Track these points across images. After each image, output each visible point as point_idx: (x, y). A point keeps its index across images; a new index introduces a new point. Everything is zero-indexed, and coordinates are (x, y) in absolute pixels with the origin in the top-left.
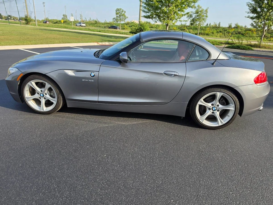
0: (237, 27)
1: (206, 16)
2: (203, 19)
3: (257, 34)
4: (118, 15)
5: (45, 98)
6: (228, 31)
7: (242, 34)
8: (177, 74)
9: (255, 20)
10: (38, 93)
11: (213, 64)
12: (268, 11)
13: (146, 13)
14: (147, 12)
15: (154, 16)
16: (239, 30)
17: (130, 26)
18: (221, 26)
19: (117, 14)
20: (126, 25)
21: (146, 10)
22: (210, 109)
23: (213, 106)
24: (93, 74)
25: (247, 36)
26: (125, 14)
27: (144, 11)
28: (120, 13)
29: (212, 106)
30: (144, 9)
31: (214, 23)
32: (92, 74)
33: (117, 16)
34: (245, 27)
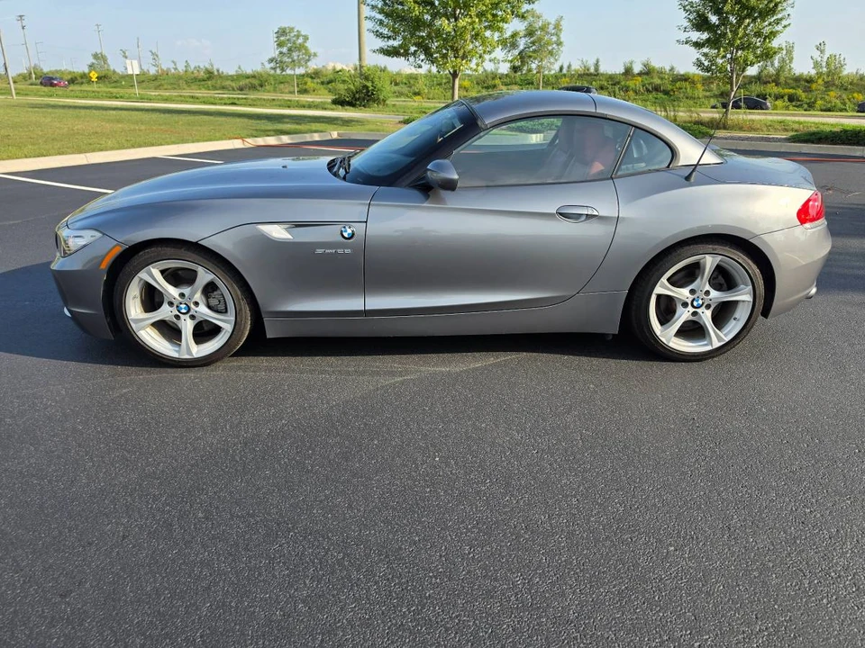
0: (648, 72)
1: (559, 44)
2: (551, 53)
3: (707, 91)
4: (285, 50)
5: (193, 317)
6: (623, 83)
7: (666, 93)
8: (596, 213)
9: (705, 50)
10: (171, 304)
11: (688, 178)
12: (740, 23)
13: (386, 39)
14: (389, 38)
15: (413, 49)
16: (657, 81)
17: (322, 83)
18: (602, 69)
19: (280, 45)
20: (312, 78)
21: (385, 31)
22: (685, 305)
23: (695, 296)
24: (349, 231)
25: (678, 99)
26: (308, 44)
27: (381, 34)
28: (290, 43)
29: (693, 297)
30: (378, 28)
31: (580, 63)
32: (346, 231)
33: (281, 53)
34: (672, 69)
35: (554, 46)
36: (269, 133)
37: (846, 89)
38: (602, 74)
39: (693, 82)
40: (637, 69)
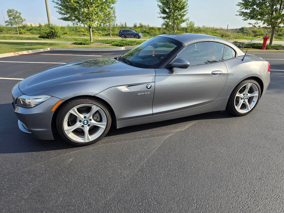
0: (141, 26)
1: (115, 17)
2: (113, 20)
3: (159, 32)
4: (12, 18)
5: (89, 125)
7: (148, 33)
8: (222, 73)
9: (166, 20)
10: (80, 121)
11: (242, 60)
13: (63, 15)
14: (65, 14)
15: (73, 18)
16: (145, 29)
17: (27, 30)
18: (127, 26)
19: (9, 16)
20: (22, 28)
21: (63, 12)
22: (242, 99)
24: (150, 86)
25: (152, 35)
26: (21, 16)
27: (61, 13)
28: (13, 15)
29: (244, 96)
30: (60, 11)
31: (120, 23)
32: (148, 86)
33: (10, 19)
34: (148, 25)
35: (113, 18)
36: (23, 50)
38: (127, 27)
39: (155, 30)
40: (138, 25)
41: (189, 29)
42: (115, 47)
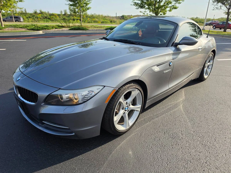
0: (41, 13)
3: (60, 18)
5: (128, 111)
6: (36, 16)
7: (49, 19)
8: (202, 48)
9: (73, 7)
10: (123, 108)
16: (46, 16)
18: (27, 12)
25: (53, 20)
34: (48, 12)
37: (90, 18)
39: (55, 16)
40: (38, 12)
41: (85, 16)
42: (31, 31)
